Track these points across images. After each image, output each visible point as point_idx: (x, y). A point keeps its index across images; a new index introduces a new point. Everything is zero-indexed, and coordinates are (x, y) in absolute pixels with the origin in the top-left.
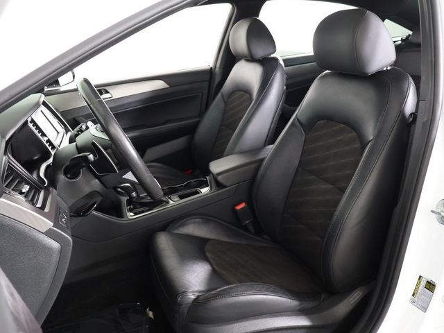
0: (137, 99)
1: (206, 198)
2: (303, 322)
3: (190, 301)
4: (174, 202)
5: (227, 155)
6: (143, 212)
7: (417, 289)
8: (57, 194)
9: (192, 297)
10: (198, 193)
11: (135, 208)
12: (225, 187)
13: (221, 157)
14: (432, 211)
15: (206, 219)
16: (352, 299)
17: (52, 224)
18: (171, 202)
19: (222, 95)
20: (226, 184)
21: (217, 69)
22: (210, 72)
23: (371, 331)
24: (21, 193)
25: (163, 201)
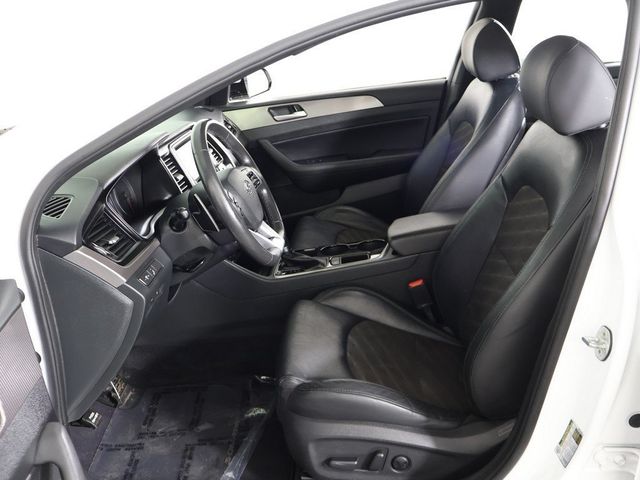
0: (339, 119)
1: (376, 266)
2: (425, 441)
3: (293, 387)
4: (332, 265)
5: (423, 213)
6: (293, 272)
7: (565, 436)
8: (160, 246)
9: (295, 381)
10: (365, 258)
11: (286, 265)
12: (401, 256)
13: (416, 213)
14: (583, 339)
15: (367, 293)
16: (501, 430)
17: (125, 280)
18: (330, 265)
19: (450, 123)
20: (403, 252)
21: (453, 84)
22: (444, 87)
23: (493, 477)
24: (106, 245)
25: (317, 263)
